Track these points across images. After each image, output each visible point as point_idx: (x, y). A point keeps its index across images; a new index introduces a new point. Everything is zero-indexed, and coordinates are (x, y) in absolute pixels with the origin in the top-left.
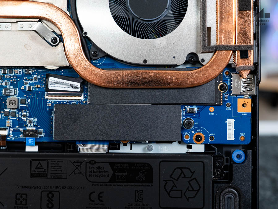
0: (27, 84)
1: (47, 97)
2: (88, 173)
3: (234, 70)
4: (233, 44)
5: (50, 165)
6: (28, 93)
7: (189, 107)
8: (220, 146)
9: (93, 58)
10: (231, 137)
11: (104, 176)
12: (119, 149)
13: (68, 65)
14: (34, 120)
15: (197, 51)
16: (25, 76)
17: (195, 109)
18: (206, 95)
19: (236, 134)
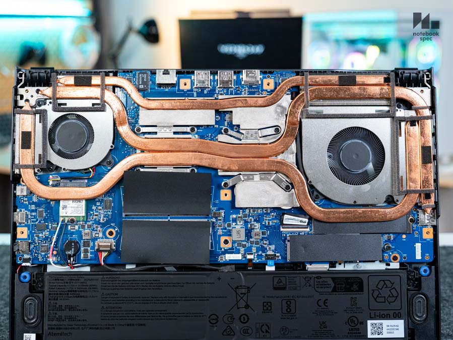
0: (266, 220)
1: (282, 230)
2: (316, 286)
3: (420, 207)
4: (419, 189)
5: (287, 280)
6: (268, 227)
7: (387, 235)
8: (410, 264)
9: (316, 200)
10: (418, 256)
11: (327, 287)
12: (335, 267)
13: (299, 206)
14: (273, 247)
15: (392, 193)
16: (265, 214)
17: (392, 236)
18: (399, 226)
19: (423, 255)
